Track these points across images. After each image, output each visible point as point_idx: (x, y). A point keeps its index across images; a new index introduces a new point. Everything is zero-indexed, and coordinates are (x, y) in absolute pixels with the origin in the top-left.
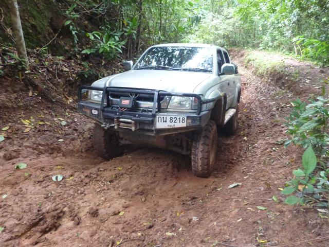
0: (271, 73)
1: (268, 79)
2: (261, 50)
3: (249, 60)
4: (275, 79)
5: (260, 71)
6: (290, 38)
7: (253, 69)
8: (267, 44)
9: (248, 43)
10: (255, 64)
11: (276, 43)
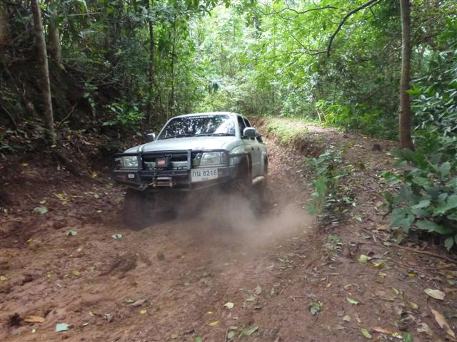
0: (295, 141)
1: (293, 147)
2: (283, 117)
3: (270, 129)
4: (300, 147)
5: (284, 140)
6: (313, 103)
7: (276, 139)
8: (288, 110)
9: (267, 109)
10: (277, 133)
11: (297, 109)
